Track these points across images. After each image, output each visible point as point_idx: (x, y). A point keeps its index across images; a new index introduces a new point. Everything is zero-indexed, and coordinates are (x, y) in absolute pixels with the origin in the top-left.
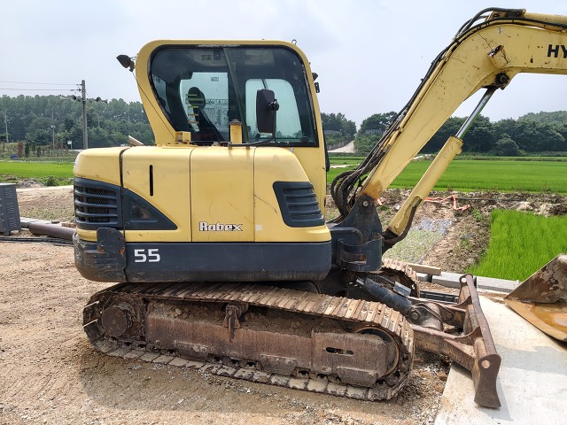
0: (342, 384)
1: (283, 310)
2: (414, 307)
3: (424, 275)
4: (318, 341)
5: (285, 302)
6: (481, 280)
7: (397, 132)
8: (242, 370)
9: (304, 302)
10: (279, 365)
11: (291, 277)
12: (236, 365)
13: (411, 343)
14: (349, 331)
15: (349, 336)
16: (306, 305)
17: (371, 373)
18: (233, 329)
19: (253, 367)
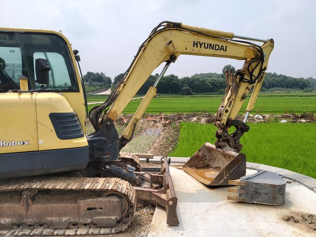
0: (97, 227)
1: (60, 190)
2: (137, 177)
3: (145, 159)
4: (82, 205)
5: (60, 185)
6: (173, 159)
7: (123, 84)
8: (35, 230)
9: (73, 184)
10: (59, 223)
11: (64, 170)
12: (32, 227)
13: (134, 198)
14: (100, 196)
15: (100, 199)
16: (74, 185)
17: (113, 218)
18: (28, 205)
19: (43, 227)
